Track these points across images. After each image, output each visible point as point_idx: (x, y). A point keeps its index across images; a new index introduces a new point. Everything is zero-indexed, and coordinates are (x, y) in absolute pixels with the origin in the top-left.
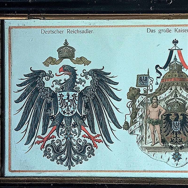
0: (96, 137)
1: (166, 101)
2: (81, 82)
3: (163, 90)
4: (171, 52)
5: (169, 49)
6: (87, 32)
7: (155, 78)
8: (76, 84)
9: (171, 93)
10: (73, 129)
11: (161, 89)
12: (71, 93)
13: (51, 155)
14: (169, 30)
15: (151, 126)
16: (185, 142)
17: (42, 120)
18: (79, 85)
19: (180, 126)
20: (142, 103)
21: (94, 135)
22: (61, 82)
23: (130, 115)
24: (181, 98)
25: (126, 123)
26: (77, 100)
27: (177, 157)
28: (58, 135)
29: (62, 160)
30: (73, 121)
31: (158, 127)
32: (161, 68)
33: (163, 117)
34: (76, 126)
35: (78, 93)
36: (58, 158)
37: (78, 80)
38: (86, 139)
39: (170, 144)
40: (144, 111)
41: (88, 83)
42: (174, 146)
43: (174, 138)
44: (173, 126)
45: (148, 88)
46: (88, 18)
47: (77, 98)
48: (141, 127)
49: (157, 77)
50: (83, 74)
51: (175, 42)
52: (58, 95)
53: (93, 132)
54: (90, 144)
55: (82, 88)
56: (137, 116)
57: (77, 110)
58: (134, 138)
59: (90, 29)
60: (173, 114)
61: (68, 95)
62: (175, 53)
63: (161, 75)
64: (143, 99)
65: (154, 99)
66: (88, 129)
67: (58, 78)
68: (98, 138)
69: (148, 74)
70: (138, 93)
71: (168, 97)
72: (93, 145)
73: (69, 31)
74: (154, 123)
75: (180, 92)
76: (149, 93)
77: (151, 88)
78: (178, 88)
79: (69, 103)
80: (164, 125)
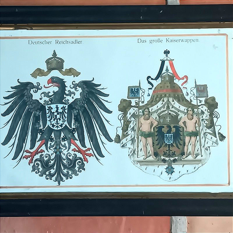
0: (87, 150)
1: (158, 113)
2: (70, 93)
3: (154, 102)
4: (163, 62)
5: (161, 60)
6: (76, 43)
7: (146, 90)
8: (65, 96)
9: (163, 104)
10: (63, 143)
11: (152, 101)
12: (60, 106)
13: (40, 170)
14: (160, 40)
15: (143, 139)
16: (178, 155)
17: (30, 133)
18: (68, 98)
19: (172, 138)
20: (134, 115)
21: (84, 149)
22: (50, 94)
23: (122, 127)
24: (173, 109)
25: (118, 136)
26: (66, 113)
27: (170, 171)
28: (47, 149)
29: (51, 176)
30: (62, 135)
31: (150, 140)
32: (152, 79)
33: (156, 129)
34: (66, 140)
35: (67, 106)
36: (47, 173)
37: (67, 92)
38: (76, 153)
39: (162, 157)
40: (136, 124)
41: (78, 96)
42: (167, 159)
43: (167, 151)
44: (165, 138)
45: (139, 100)
46: (77, 28)
47: (66, 111)
48: (133, 140)
49: (149, 89)
50: (72, 86)
51: (167, 52)
52: (47, 108)
53: (84, 145)
54: (80, 158)
55: (71, 100)
56: (129, 129)
57: (66, 123)
58: (126, 151)
59: (79, 40)
60: (165, 126)
61: (57, 108)
62: (167, 63)
63: (153, 86)
64: (135, 111)
65: (146, 111)
66: (78, 143)
67: (46, 90)
68: (88, 152)
69: (140, 85)
70: (129, 105)
71: (160, 109)
72: (83, 160)
73: (57, 41)
74: (146, 135)
75: (173, 103)
76: (141, 104)
77: (143, 100)
78: (171, 100)
79: (58, 116)
80: (156, 138)
